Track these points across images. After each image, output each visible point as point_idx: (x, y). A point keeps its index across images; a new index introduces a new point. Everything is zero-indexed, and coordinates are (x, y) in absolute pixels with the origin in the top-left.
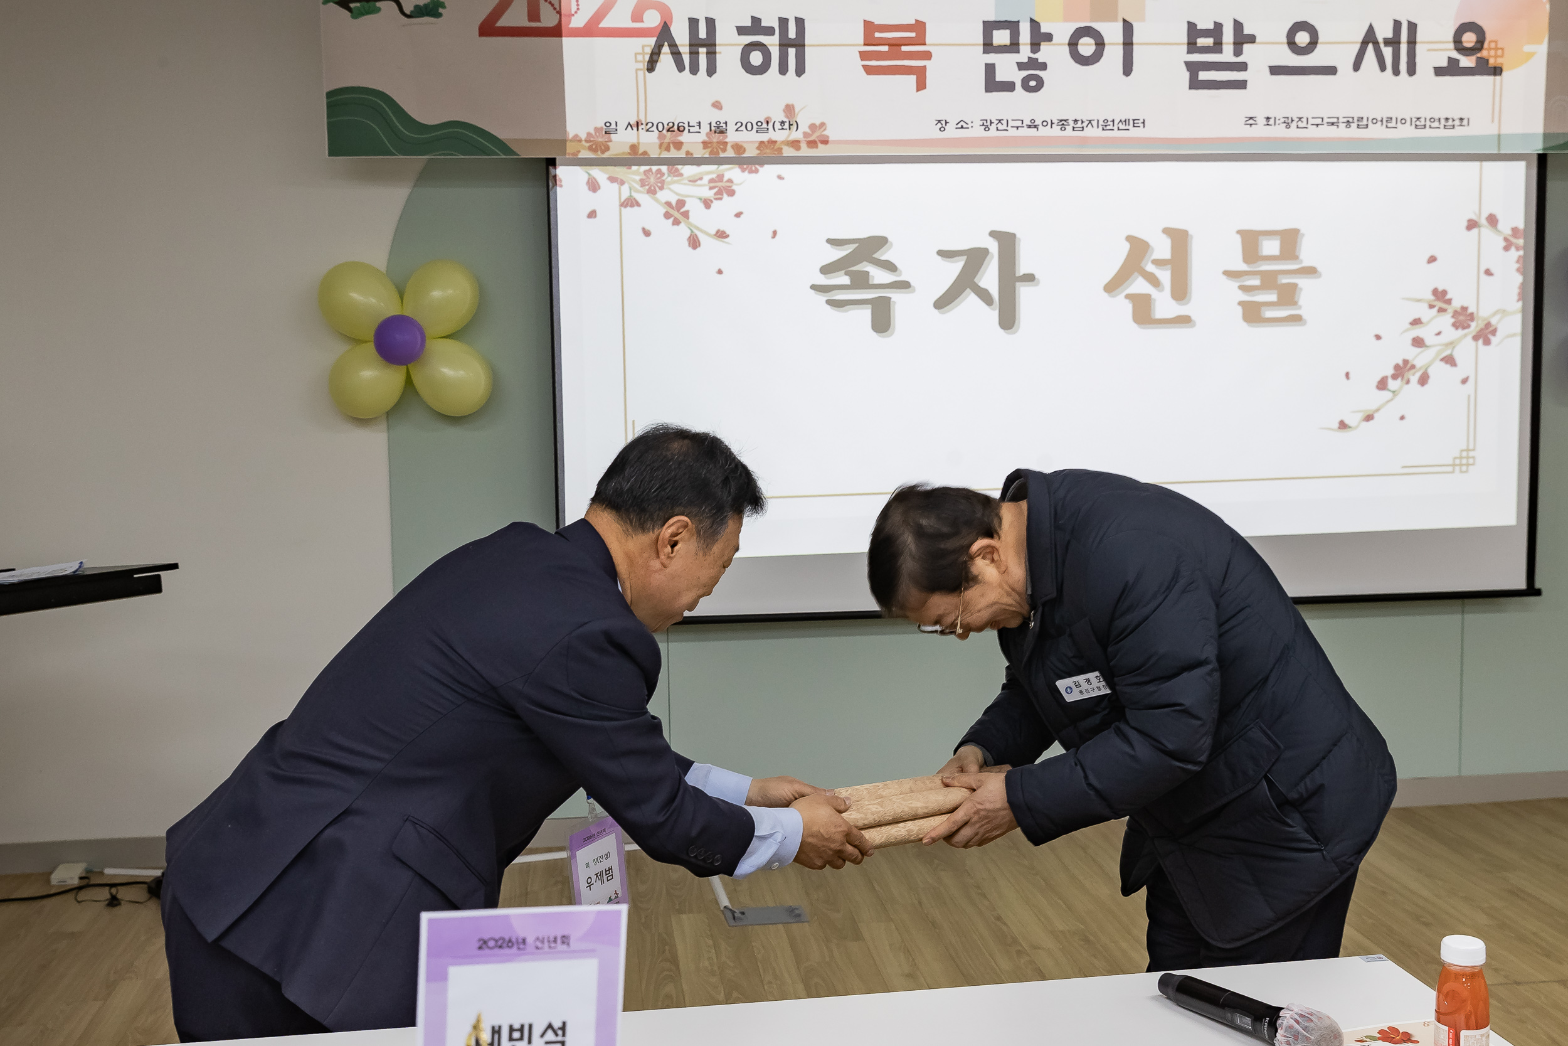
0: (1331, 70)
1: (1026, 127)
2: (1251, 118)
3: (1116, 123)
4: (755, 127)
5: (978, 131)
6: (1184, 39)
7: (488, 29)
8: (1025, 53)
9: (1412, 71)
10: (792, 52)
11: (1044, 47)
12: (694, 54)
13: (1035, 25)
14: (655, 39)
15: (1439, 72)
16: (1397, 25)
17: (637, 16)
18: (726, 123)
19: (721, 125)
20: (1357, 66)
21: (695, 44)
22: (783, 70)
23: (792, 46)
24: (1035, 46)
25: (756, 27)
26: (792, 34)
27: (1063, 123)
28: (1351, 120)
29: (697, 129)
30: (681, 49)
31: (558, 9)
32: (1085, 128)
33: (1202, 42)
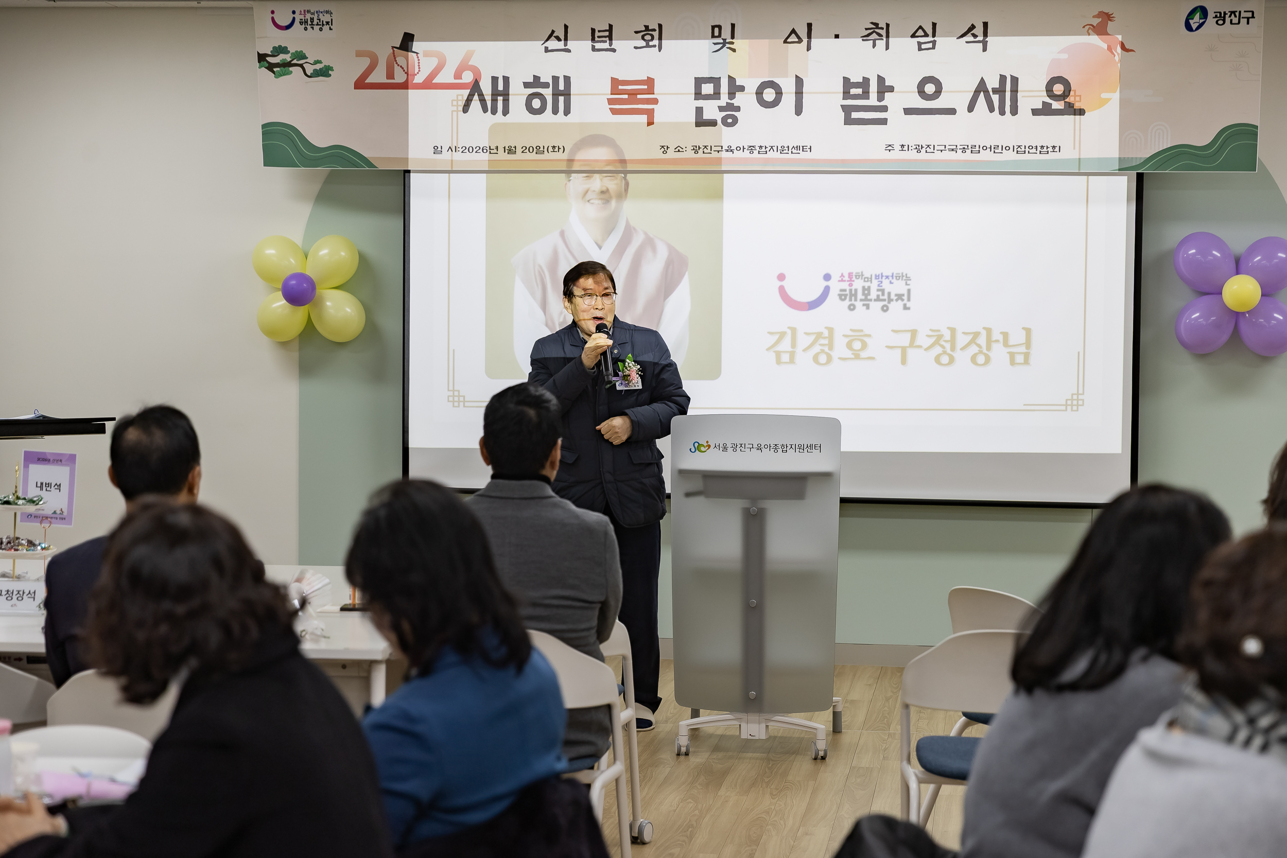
0: (952, 111)
1: (724, 151)
2: (890, 145)
3: (790, 149)
4: (535, 149)
5: (690, 154)
6: (841, 89)
7: (360, 84)
8: (724, 100)
9: (1014, 111)
10: (561, 99)
11: (738, 95)
12: (494, 101)
13: (731, 80)
14: (469, 90)
15: (1035, 112)
16: (1003, 78)
17: (458, 75)
18: (515, 147)
19: (512, 148)
20: (971, 108)
21: (495, 94)
22: (555, 111)
23: (561, 95)
24: (732, 95)
25: (537, 82)
26: (561, 87)
27: (751, 149)
28: (966, 147)
29: (495, 151)
30: (486, 98)
31: (406, 71)
32: (768, 152)
33: (854, 91)
